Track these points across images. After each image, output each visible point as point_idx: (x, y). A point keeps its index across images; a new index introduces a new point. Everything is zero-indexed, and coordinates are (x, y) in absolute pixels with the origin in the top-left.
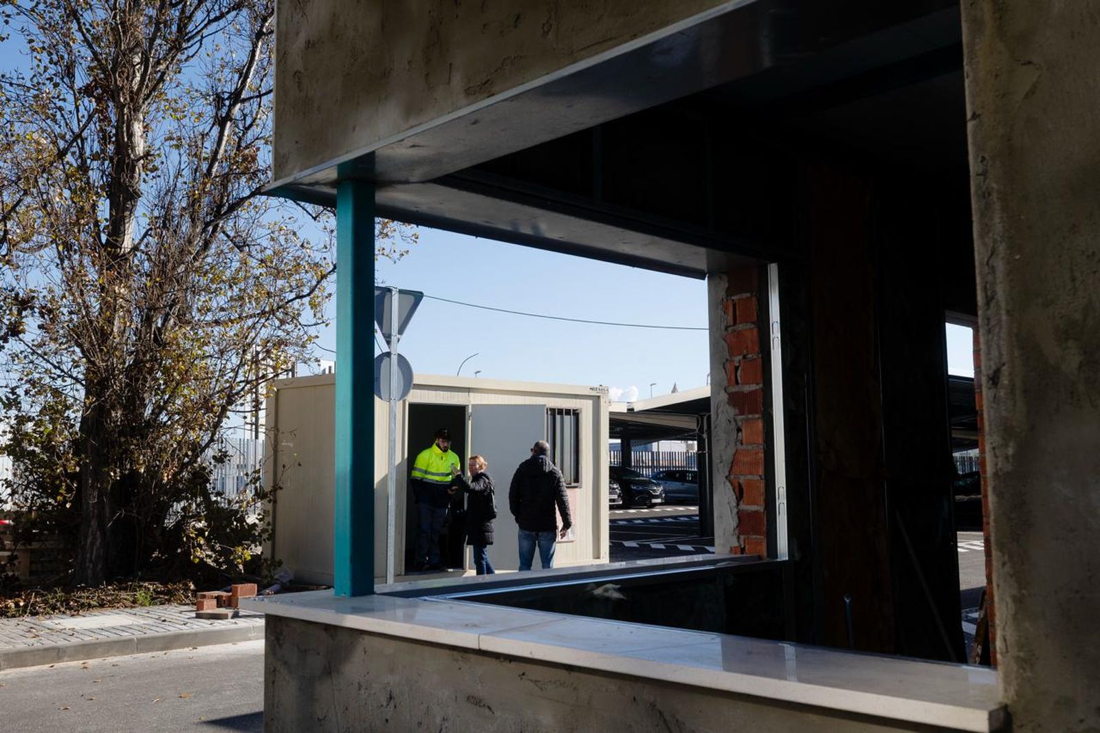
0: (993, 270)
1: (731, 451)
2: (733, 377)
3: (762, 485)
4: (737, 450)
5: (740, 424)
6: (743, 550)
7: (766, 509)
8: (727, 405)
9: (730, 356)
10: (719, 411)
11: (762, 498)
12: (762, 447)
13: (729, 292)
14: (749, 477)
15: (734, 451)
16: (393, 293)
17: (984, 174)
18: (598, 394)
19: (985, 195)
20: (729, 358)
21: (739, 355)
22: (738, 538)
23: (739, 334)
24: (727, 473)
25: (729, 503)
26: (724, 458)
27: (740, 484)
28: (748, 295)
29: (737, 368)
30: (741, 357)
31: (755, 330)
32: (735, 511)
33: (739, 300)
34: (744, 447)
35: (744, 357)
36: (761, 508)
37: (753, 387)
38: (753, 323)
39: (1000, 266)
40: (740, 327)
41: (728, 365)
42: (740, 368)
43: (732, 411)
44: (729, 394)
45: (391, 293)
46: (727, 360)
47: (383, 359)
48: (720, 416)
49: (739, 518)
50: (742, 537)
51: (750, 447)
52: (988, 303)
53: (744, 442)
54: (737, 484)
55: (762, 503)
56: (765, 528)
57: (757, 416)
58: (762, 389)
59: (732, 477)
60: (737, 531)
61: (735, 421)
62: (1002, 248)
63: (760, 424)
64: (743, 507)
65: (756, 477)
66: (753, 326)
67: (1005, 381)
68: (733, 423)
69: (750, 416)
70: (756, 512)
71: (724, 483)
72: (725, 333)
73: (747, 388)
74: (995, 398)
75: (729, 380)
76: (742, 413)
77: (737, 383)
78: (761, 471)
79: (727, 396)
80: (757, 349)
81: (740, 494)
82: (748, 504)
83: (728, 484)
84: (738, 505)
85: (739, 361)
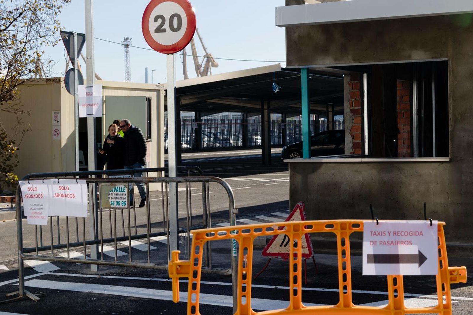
0: (451, 106)
1: (351, 125)
2: (352, 105)
3: (360, 135)
4: (353, 125)
5: (353, 118)
6: (354, 153)
7: (361, 141)
8: (349, 113)
9: (351, 98)
10: (347, 114)
11: (360, 139)
12: (360, 124)
13: (351, 80)
14: (356, 133)
15: (352, 125)
16: (75, 35)
17: (450, 93)
18: (159, 89)
19: (450, 96)
20: (350, 99)
21: (354, 98)
22: (353, 150)
23: (354, 93)
24: (349, 132)
25: (350, 140)
26: (349, 128)
27: (353, 135)
28: (357, 82)
29: (353, 102)
30: (354, 99)
31: (359, 92)
32: (352, 142)
33: (354, 83)
34: (355, 124)
35: (355, 99)
36: (360, 141)
37: (358, 108)
38: (358, 90)
39: (452, 105)
40: (354, 91)
41: (350, 101)
42: (354, 102)
43: (351, 114)
44: (350, 109)
45: (74, 35)
46: (350, 100)
47: (70, 72)
48: (347, 116)
49: (353, 144)
50: (354, 150)
51: (357, 124)
52: (450, 110)
53: (355, 123)
54: (352, 135)
55: (361, 140)
56: (361, 147)
57: (359, 116)
58: (361, 108)
59: (351, 133)
60: (352, 148)
61: (352, 117)
62: (452, 103)
63: (360, 118)
64: (354, 141)
65: (359, 133)
66: (358, 91)
67: (452, 119)
68: (351, 118)
69: (357, 116)
70: (358, 142)
71: (348, 135)
72: (349, 92)
73: (356, 108)
74: (451, 122)
75: (350, 106)
76: (354, 115)
77: (353, 106)
78: (360, 131)
79: (349, 110)
80: (359, 97)
81: (353, 137)
82: (356, 140)
83: (350, 135)
84: (353, 140)
85: (354, 100)
